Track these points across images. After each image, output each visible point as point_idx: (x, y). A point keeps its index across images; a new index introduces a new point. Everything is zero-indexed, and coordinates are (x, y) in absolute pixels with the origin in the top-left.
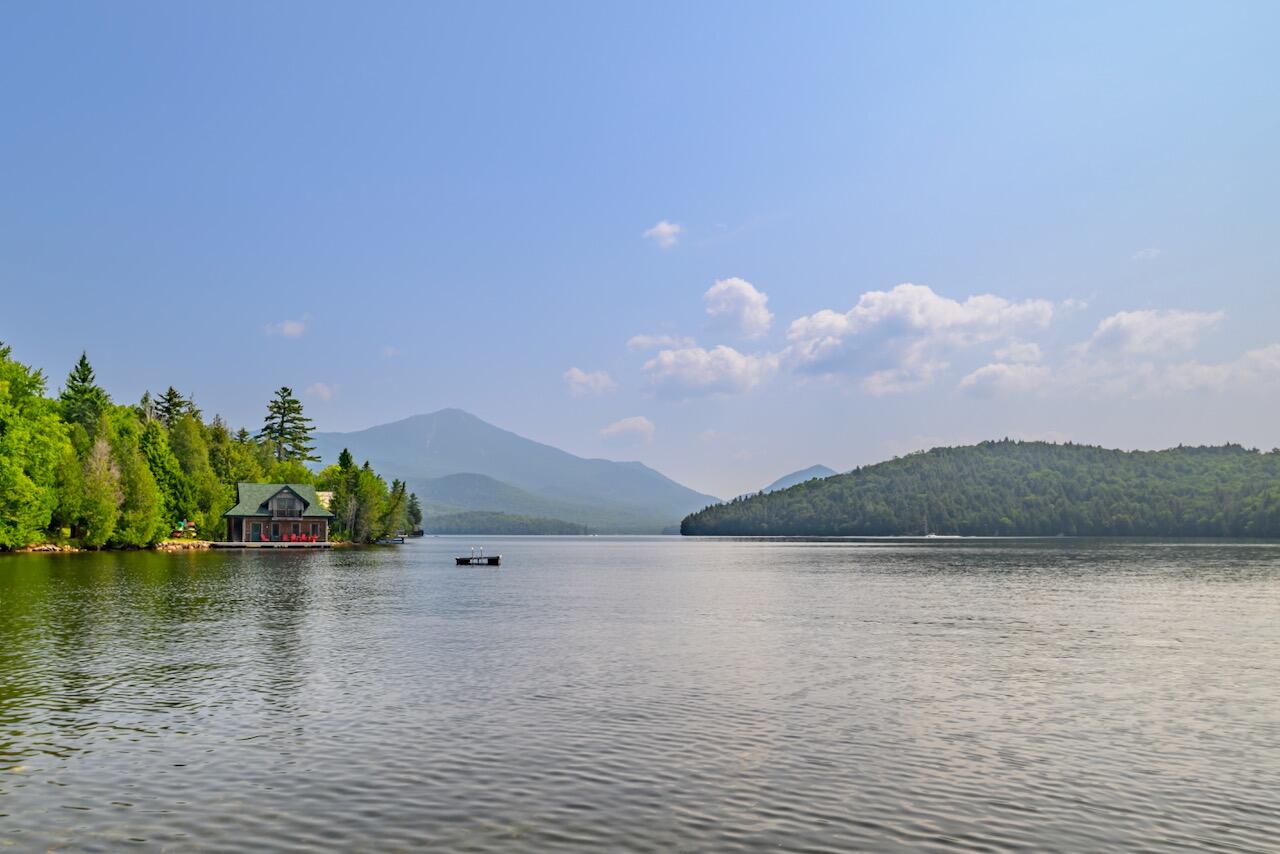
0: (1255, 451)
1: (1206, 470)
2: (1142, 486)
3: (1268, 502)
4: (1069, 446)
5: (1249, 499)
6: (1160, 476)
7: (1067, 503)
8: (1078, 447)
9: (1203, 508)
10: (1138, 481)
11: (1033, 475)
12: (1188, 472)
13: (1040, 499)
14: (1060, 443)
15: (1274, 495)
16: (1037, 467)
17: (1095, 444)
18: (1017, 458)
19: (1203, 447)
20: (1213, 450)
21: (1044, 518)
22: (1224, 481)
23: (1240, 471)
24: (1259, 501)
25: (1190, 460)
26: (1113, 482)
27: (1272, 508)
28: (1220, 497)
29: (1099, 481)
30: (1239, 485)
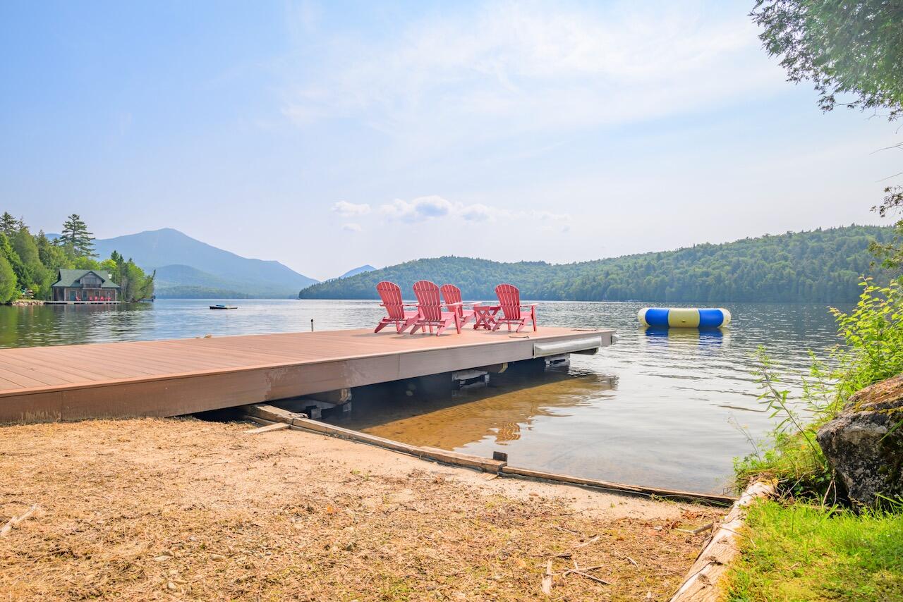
0: (550, 264)
1: (531, 272)
2: (506, 278)
3: (553, 286)
4: (478, 260)
5: (546, 285)
6: (514, 274)
7: (477, 285)
8: (482, 260)
9: (529, 288)
10: (504, 276)
11: (463, 272)
12: (525, 273)
13: (466, 283)
14: (475, 258)
15: (555, 283)
16: (465, 269)
17: (489, 259)
18: (456, 264)
19: (530, 262)
20: (535, 264)
21: (466, 291)
22: (538, 277)
23: (544, 273)
24: (549, 285)
25: (525, 267)
26: (495, 276)
27: (554, 289)
28: (536, 284)
29: (490, 276)
30: (543, 279)
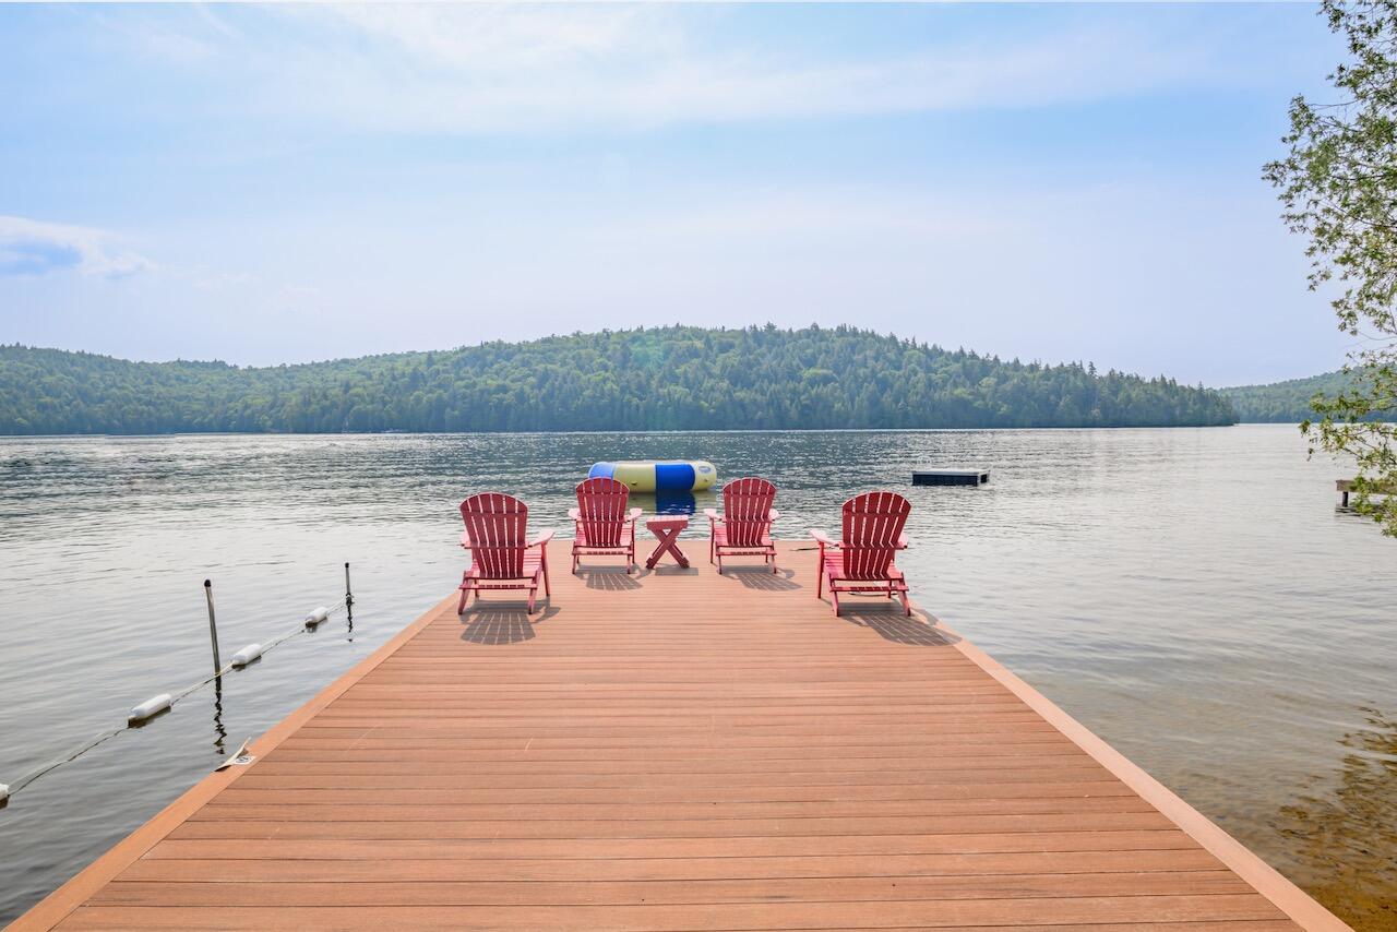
0: (236, 367)
1: (200, 380)
2: (149, 392)
3: (247, 407)
4: (81, 354)
5: (231, 405)
6: (163, 384)
7: (82, 405)
8: (91, 356)
9: (199, 411)
10: (145, 388)
11: (48, 379)
12: (186, 382)
13: (56, 402)
14: (73, 351)
15: (250, 402)
16: (51, 373)
17: (106, 355)
18: (30, 363)
19: (196, 362)
20: (205, 365)
21: (60, 418)
22: (213, 390)
23: (226, 382)
24: (239, 406)
25: (187, 371)
26: (123, 388)
27: (249, 412)
28: (211, 402)
29: (111, 387)
30: (225, 393)
